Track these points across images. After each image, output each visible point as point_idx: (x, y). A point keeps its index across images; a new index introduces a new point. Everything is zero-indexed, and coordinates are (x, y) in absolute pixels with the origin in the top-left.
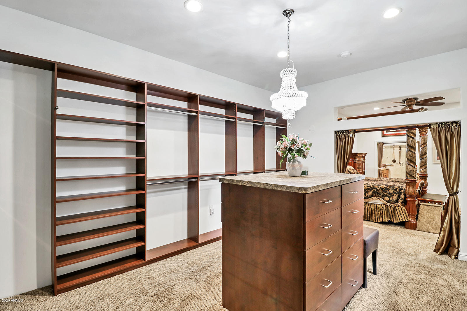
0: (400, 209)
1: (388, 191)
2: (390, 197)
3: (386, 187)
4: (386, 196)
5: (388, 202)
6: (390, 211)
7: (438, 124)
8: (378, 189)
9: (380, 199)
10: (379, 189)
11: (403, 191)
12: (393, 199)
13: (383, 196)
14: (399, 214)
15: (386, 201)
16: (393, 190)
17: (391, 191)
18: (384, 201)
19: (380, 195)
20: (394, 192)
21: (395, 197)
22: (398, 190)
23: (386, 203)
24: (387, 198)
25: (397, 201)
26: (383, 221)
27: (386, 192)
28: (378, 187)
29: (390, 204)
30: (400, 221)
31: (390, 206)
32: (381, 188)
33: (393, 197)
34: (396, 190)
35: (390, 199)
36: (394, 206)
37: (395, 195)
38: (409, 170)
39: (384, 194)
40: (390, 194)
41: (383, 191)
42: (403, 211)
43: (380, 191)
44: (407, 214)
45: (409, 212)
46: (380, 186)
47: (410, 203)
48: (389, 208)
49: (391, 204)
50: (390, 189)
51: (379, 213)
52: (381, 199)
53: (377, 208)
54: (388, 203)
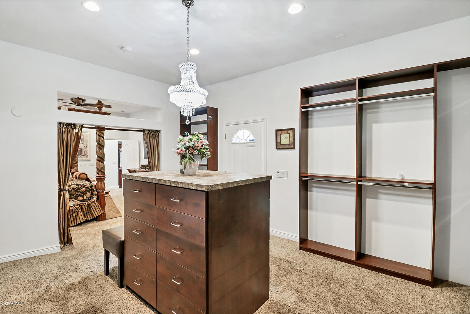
0: (95, 205)
1: (81, 190)
2: (83, 196)
3: (77, 186)
4: (79, 195)
5: (83, 201)
6: (85, 209)
7: (149, 130)
8: (69, 190)
9: (72, 201)
10: (71, 190)
11: (94, 187)
12: (86, 197)
13: (76, 197)
14: (94, 210)
15: (80, 201)
16: (85, 188)
17: (84, 190)
18: (77, 201)
19: (73, 196)
20: (86, 190)
21: (89, 195)
22: (89, 187)
23: (80, 202)
24: (80, 198)
25: (91, 198)
26: (81, 222)
27: (79, 192)
28: (70, 188)
29: (84, 203)
30: (96, 216)
31: (85, 204)
32: (72, 188)
33: (86, 195)
34: (88, 188)
35: (83, 198)
36: (88, 204)
37: (88, 192)
38: (101, 167)
39: (77, 194)
40: (83, 193)
41: (76, 191)
42: (97, 206)
43: (73, 192)
44: (100, 207)
45: (101, 205)
46: (71, 187)
47: (102, 197)
48: (83, 207)
49: (86, 203)
50: (82, 188)
51: (74, 215)
52: (74, 200)
53: (71, 211)
54: (82, 203)
